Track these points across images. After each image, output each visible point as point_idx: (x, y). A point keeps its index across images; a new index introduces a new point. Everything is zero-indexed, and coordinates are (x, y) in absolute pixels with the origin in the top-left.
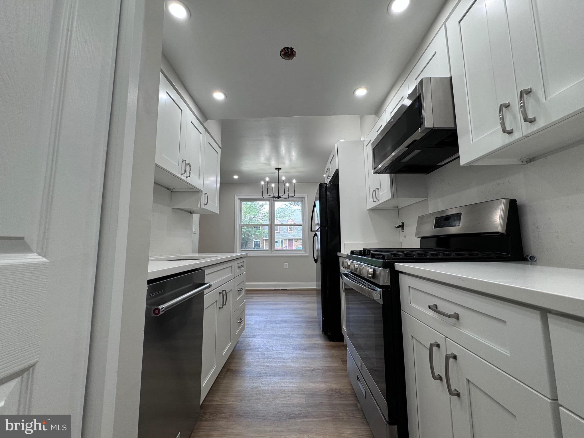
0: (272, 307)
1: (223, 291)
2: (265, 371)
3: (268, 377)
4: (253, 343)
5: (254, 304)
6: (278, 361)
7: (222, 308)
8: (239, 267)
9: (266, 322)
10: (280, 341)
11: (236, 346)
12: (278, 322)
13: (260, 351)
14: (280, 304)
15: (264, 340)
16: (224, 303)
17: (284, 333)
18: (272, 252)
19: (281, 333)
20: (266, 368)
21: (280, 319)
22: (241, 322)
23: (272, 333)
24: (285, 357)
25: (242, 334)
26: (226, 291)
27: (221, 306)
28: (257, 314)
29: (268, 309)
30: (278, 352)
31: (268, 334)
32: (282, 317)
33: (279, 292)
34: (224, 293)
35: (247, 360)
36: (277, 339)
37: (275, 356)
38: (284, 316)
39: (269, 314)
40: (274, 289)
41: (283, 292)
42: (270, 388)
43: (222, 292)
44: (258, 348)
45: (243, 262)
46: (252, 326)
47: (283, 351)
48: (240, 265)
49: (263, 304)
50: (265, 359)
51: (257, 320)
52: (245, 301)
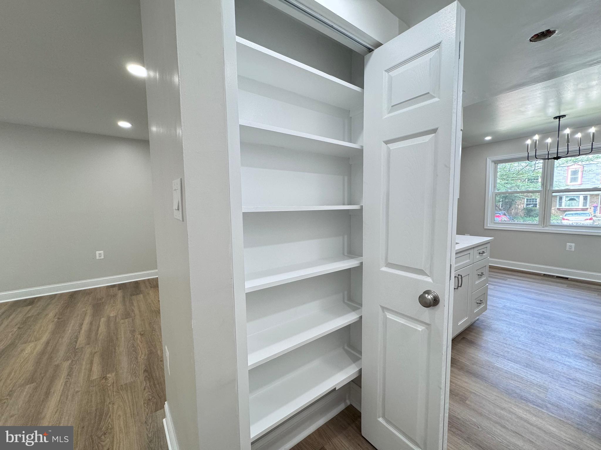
0: (533, 296)
1: (459, 275)
2: (504, 354)
3: (505, 360)
4: (496, 326)
5: (507, 287)
6: (522, 352)
7: (457, 289)
8: (480, 253)
9: (518, 310)
10: (533, 336)
11: (474, 322)
12: (536, 315)
13: (502, 335)
14: (547, 295)
15: (510, 328)
16: (460, 285)
17: (542, 329)
18: (543, 227)
19: (536, 328)
20: (506, 352)
21: (540, 312)
22: (480, 303)
23: (523, 324)
24: (534, 352)
25: (484, 313)
26: (461, 276)
27: (457, 288)
28: (508, 299)
29: (526, 297)
30: (526, 345)
31: (518, 324)
32: (544, 311)
33: (552, 279)
34: (460, 277)
35: (484, 338)
36: (529, 333)
37: (520, 346)
38: (548, 311)
39: (526, 304)
40: (544, 275)
41: (558, 280)
42: (506, 369)
43: (457, 276)
44: (500, 332)
45: (487, 247)
46: (498, 310)
47: (533, 346)
48: (481, 251)
49: (519, 290)
50: (506, 344)
51: (507, 305)
52: (487, 284)
